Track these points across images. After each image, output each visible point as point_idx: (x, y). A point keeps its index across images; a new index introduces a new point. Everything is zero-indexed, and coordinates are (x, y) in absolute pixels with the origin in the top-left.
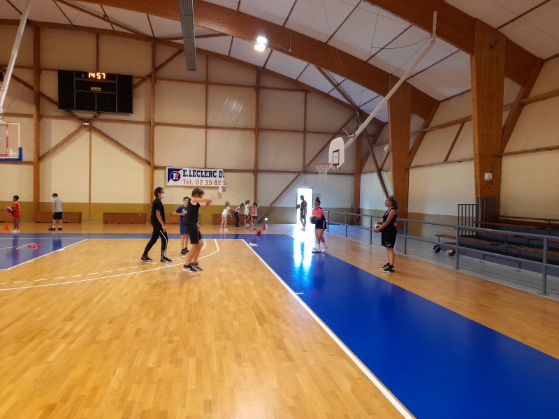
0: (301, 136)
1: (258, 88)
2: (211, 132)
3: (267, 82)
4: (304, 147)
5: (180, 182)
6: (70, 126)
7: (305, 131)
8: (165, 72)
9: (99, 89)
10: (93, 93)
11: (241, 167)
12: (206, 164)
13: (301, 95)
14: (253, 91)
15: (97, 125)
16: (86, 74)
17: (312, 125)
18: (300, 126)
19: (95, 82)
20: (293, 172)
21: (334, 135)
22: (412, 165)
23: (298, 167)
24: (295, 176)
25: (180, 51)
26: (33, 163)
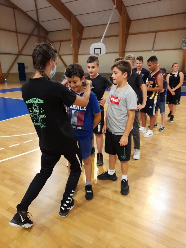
0: (15, 34)
4: (18, 41)
7: (16, 32)
13: (12, 11)
17: (19, 30)
20: (15, 54)
21: (30, 35)
22: (79, 53)
23: (17, 52)
24: (16, 56)
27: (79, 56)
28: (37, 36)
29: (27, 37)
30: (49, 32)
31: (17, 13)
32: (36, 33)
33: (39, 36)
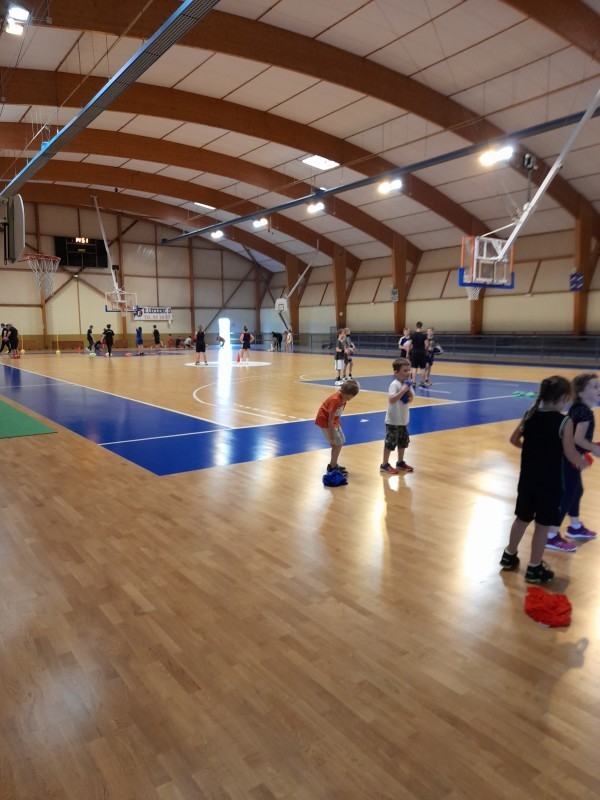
0: (219, 283)
1: (190, 248)
2: (160, 280)
3: (196, 243)
4: (223, 291)
5: (142, 318)
6: (64, 277)
7: (222, 279)
8: (127, 236)
9: (83, 250)
10: (80, 253)
11: (182, 305)
12: (158, 303)
13: (217, 254)
14: (186, 251)
15: (82, 276)
16: (75, 239)
17: (227, 274)
18: (219, 276)
19: (80, 245)
20: (217, 308)
21: (242, 281)
22: (300, 305)
23: (219, 304)
25: (136, 221)
26: (41, 306)
27: (300, 310)
28: (254, 280)
29: (239, 283)
30: (274, 273)
31: (226, 256)
32: (252, 276)
33: (257, 281)
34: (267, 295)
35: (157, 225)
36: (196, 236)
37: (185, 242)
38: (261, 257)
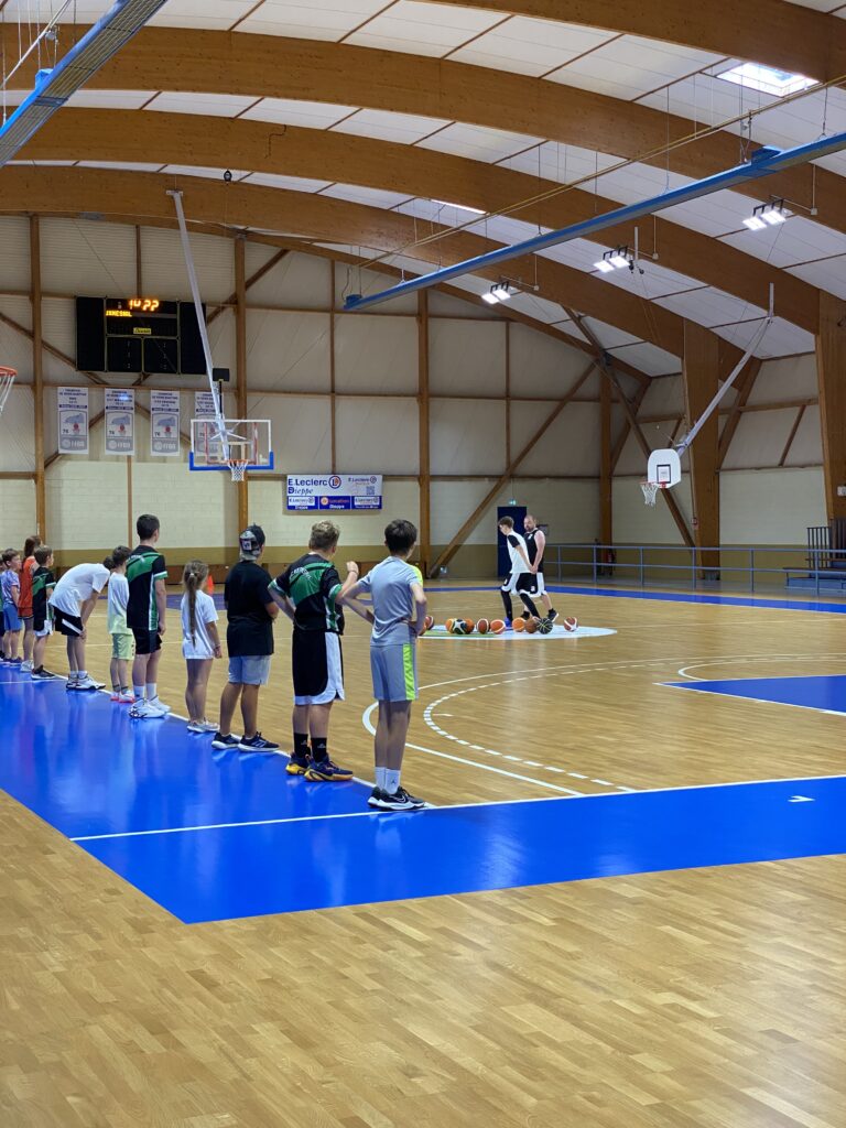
1: (423, 315)
2: (342, 403)
3: (439, 303)
4: (508, 426)
6: (93, 399)
7: (508, 396)
8: (258, 291)
9: (147, 331)
10: (136, 341)
12: (334, 465)
14: (412, 322)
16: (127, 303)
17: (520, 383)
18: (500, 388)
19: (140, 318)
20: (491, 477)
22: (724, 465)
23: (498, 466)
24: (494, 484)
25: (283, 253)
26: (34, 476)
28: (595, 399)
29: (546, 409)
30: (651, 378)
31: (518, 331)
32: (591, 386)
33: (605, 400)
34: (632, 438)
35: (336, 259)
36: (439, 286)
37: (410, 301)
38: (612, 337)
